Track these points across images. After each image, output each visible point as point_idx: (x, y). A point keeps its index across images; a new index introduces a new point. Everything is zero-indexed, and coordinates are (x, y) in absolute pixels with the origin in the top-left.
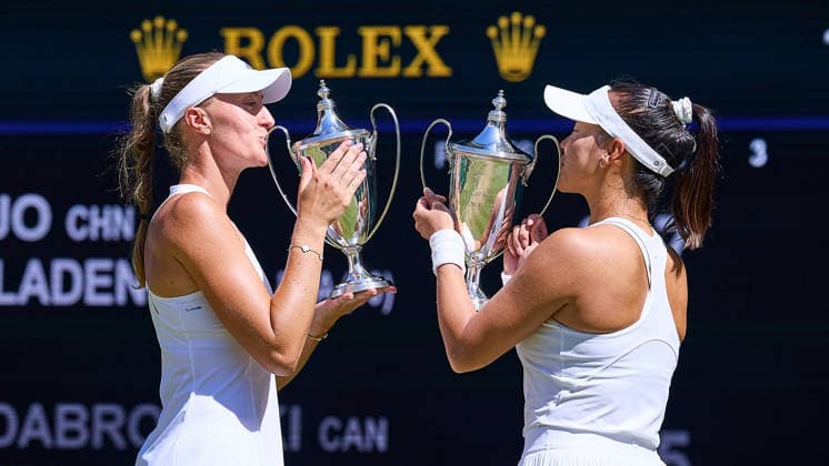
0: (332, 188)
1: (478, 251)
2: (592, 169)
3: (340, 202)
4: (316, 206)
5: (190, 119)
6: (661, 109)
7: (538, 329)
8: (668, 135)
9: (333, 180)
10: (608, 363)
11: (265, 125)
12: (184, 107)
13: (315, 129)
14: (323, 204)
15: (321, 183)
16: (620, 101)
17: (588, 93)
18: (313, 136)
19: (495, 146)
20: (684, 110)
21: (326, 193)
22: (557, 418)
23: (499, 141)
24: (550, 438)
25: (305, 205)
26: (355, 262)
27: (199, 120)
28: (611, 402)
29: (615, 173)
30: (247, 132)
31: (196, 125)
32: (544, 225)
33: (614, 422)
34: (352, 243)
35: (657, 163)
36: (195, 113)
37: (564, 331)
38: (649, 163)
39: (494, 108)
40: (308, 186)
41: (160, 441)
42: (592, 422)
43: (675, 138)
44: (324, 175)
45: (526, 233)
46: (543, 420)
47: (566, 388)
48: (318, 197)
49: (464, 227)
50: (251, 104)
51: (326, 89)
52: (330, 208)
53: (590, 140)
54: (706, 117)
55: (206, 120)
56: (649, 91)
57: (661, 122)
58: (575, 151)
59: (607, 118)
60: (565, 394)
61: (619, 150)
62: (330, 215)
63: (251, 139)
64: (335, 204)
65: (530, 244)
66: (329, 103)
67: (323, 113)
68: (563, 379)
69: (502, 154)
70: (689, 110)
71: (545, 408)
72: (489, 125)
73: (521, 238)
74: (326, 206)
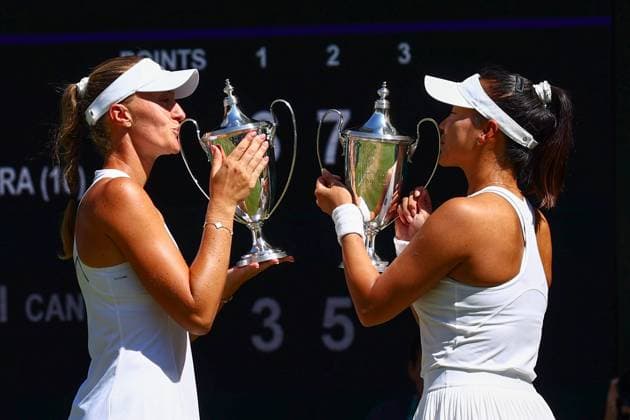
0: (240, 173)
1: (372, 220)
2: (470, 146)
3: (247, 185)
4: (227, 189)
5: (114, 115)
6: (526, 93)
7: (436, 286)
8: (533, 114)
9: (241, 166)
10: (495, 311)
11: (178, 119)
12: (108, 103)
13: (222, 121)
14: (233, 187)
15: (231, 169)
16: (491, 87)
17: (461, 80)
18: (219, 128)
19: (382, 130)
20: (545, 92)
21: (236, 178)
22: (453, 360)
23: (385, 126)
24: (449, 377)
25: (217, 187)
26: (258, 236)
27: (122, 115)
28: (498, 344)
29: (490, 150)
30: (163, 124)
31: (118, 119)
32: (428, 197)
33: (502, 361)
34: (255, 219)
35: (525, 139)
36: (118, 109)
37: (457, 286)
38: (519, 139)
39: (379, 97)
40: (219, 171)
41: (93, 393)
42: (484, 362)
43: (539, 117)
44: (233, 162)
45: (414, 203)
46: (441, 362)
47: (461, 335)
48: (228, 180)
49: (361, 201)
50: (166, 100)
51: (231, 87)
52: (238, 191)
53: (467, 121)
54: (564, 98)
55: (128, 115)
56: (514, 78)
57: (526, 104)
58: (454, 131)
59: (481, 102)
60: (460, 339)
61: (494, 129)
62: (238, 196)
63: (166, 131)
64: (243, 187)
65: (418, 212)
66: (234, 99)
67: (229, 108)
68: (458, 327)
69: (389, 137)
70: (549, 92)
71: (443, 352)
72: (376, 112)
73: (410, 208)
74: (235, 188)
